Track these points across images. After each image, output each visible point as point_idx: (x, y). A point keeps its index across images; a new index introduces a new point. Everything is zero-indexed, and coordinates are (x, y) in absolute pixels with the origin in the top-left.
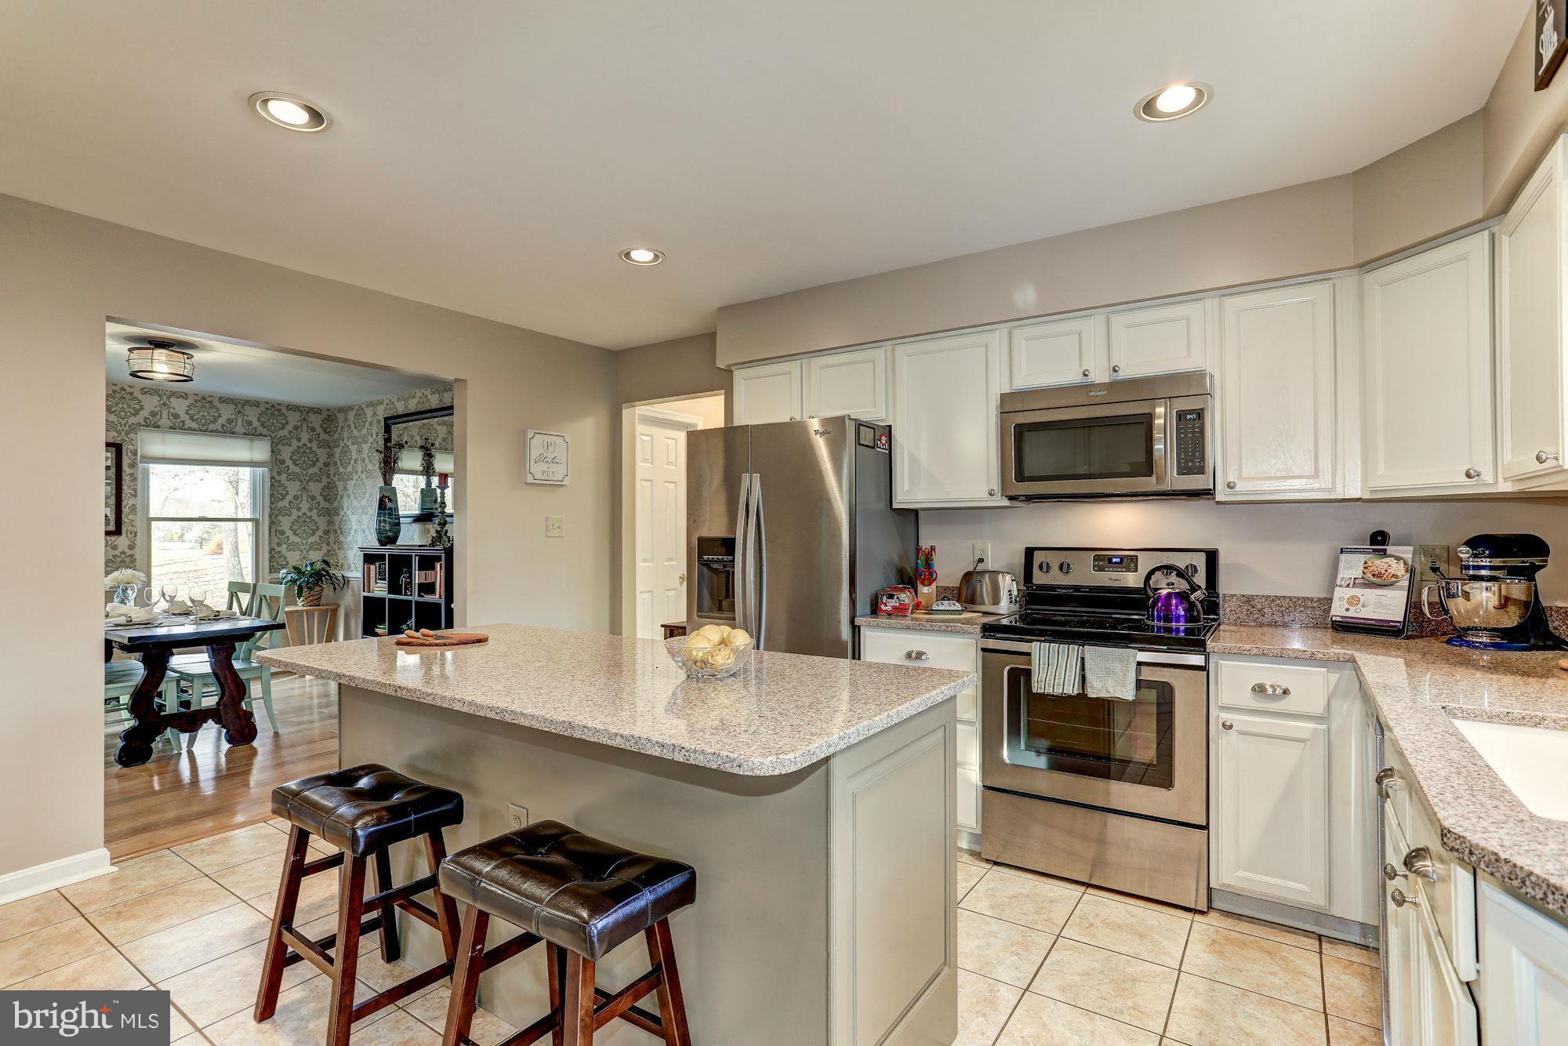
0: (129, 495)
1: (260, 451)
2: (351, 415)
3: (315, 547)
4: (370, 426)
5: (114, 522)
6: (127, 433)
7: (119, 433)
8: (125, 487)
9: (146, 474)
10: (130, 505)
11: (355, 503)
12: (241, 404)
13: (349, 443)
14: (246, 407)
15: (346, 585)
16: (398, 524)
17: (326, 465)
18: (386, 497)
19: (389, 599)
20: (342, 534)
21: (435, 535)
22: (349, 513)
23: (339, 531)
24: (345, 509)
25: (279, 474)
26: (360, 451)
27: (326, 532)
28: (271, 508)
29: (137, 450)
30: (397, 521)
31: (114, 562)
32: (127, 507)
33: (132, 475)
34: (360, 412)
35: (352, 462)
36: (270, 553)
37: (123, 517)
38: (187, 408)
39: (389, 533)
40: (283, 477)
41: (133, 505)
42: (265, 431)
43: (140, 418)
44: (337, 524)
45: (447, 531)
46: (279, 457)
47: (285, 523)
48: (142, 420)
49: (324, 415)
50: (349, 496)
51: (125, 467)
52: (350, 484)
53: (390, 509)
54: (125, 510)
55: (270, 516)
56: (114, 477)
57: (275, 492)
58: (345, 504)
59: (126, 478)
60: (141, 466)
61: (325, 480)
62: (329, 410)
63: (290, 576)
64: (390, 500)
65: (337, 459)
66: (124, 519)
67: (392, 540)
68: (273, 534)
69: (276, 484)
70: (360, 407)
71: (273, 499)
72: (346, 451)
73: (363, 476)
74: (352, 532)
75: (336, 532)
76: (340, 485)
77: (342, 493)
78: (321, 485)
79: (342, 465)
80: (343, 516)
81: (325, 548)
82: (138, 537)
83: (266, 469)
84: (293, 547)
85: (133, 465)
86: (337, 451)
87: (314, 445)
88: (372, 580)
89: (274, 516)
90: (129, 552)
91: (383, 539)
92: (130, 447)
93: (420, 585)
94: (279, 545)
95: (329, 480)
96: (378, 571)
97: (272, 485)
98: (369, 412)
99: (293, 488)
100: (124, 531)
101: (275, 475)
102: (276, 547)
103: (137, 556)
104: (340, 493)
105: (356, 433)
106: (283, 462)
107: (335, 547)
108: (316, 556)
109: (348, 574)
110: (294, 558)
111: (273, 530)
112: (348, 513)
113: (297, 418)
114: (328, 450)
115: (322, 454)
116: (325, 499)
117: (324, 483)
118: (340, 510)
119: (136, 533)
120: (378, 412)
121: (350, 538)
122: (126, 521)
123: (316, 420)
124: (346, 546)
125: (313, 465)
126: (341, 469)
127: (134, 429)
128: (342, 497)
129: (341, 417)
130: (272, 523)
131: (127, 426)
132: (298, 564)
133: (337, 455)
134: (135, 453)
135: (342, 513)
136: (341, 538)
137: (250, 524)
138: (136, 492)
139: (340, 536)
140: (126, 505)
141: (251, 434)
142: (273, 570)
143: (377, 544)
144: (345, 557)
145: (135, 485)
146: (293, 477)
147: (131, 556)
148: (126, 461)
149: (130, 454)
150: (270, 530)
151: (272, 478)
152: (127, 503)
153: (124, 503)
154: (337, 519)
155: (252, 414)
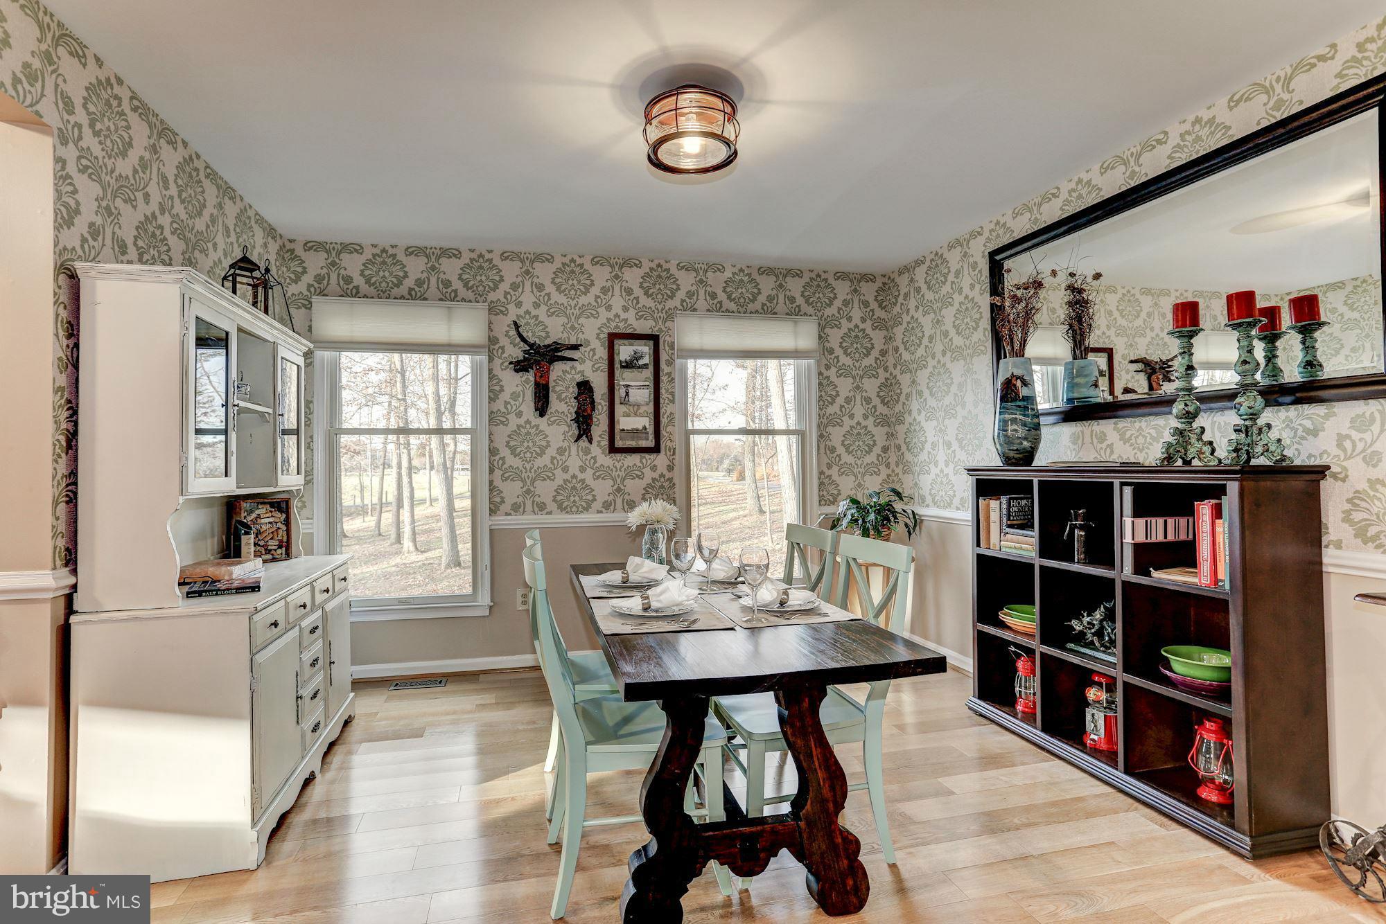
0: (666, 401)
1: (803, 336)
2: (920, 273)
3: (872, 470)
4: (957, 277)
5: (653, 436)
6: (665, 321)
7: (656, 321)
8: (662, 391)
9: (684, 371)
10: (668, 413)
11: (932, 402)
12: (782, 273)
13: (919, 315)
14: (788, 279)
15: (917, 528)
16: (1037, 427)
17: (883, 353)
18: (1018, 378)
19: (1041, 567)
20: (909, 450)
21: (1171, 439)
22: (921, 418)
23: (904, 448)
24: (915, 414)
25: (828, 367)
26: (938, 321)
27: (885, 449)
28: (819, 415)
29: (674, 342)
30: (1036, 420)
31: (653, 487)
32: (665, 416)
33: (669, 374)
34: (937, 262)
35: (925, 341)
36: (819, 478)
37: (661, 429)
38: (725, 285)
39: (1025, 443)
40: (832, 372)
41: (671, 413)
42: (810, 310)
43: (675, 302)
44: (901, 436)
45: (1203, 430)
46: (826, 344)
47: (836, 435)
48: (679, 304)
49: (879, 284)
50: (920, 393)
51: (663, 365)
52: (922, 376)
53: (1025, 399)
54: (664, 420)
55: (819, 427)
56: (652, 378)
57: (823, 394)
58: (914, 405)
59: (664, 379)
60: (678, 361)
61: (882, 375)
62: (884, 276)
63: (849, 513)
64: (1025, 384)
65: (899, 343)
66: (663, 432)
67: (1027, 457)
68: (822, 450)
69: (824, 382)
70: (937, 254)
71: (821, 403)
72: (915, 324)
73: (947, 359)
74: (928, 447)
75: (899, 448)
76: (905, 380)
77: (909, 390)
78: (878, 382)
79: (906, 349)
80: (910, 424)
81: (884, 472)
82: (677, 456)
83: (812, 361)
84: (845, 470)
85: (670, 363)
86: (899, 331)
87: (867, 326)
88: (995, 528)
89: (824, 423)
90: (668, 475)
91: (1012, 454)
92: (667, 338)
93: (1138, 548)
94: (829, 466)
95: (888, 375)
96: (1004, 511)
97: (820, 384)
98: (954, 257)
99: (844, 386)
100: (662, 447)
101: (823, 370)
102: (825, 470)
103: (676, 480)
104: (905, 391)
105: (929, 296)
106: (831, 351)
107: (899, 470)
108: (873, 484)
109: (920, 511)
110: (847, 485)
111: (822, 446)
112: (919, 418)
113: (848, 290)
114: (885, 332)
115: (878, 337)
116: (882, 402)
117: (881, 379)
118: (906, 416)
119: (674, 450)
120: (971, 252)
121: (923, 456)
122: (665, 434)
123: (869, 291)
124: (918, 469)
125: (868, 355)
126: (906, 356)
127: (670, 316)
128: (908, 396)
129: (903, 281)
130: (821, 436)
131: (664, 311)
132: (852, 493)
133: (899, 337)
134: (672, 347)
135: (908, 419)
136: (908, 456)
137: (794, 438)
138: (673, 396)
139: (906, 454)
140: (664, 414)
141: (794, 313)
142: (823, 502)
143: (997, 462)
144: (916, 484)
145: (673, 387)
146: (844, 372)
147: (670, 480)
148: (663, 357)
149: (667, 348)
150: (819, 446)
151: (820, 374)
152: (665, 409)
153: (662, 411)
154: (901, 429)
155: (795, 287)
